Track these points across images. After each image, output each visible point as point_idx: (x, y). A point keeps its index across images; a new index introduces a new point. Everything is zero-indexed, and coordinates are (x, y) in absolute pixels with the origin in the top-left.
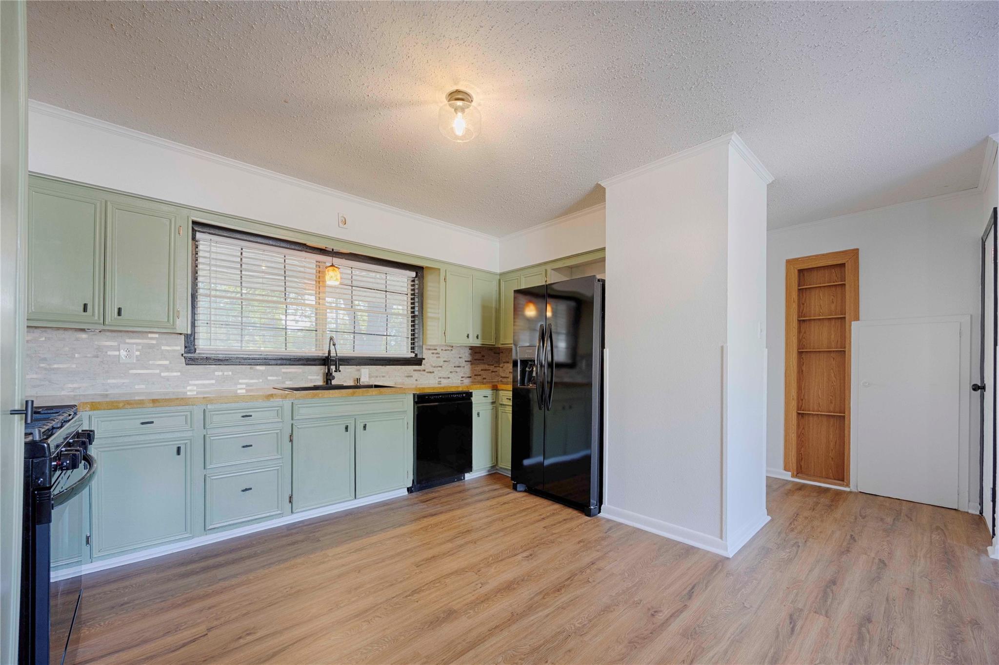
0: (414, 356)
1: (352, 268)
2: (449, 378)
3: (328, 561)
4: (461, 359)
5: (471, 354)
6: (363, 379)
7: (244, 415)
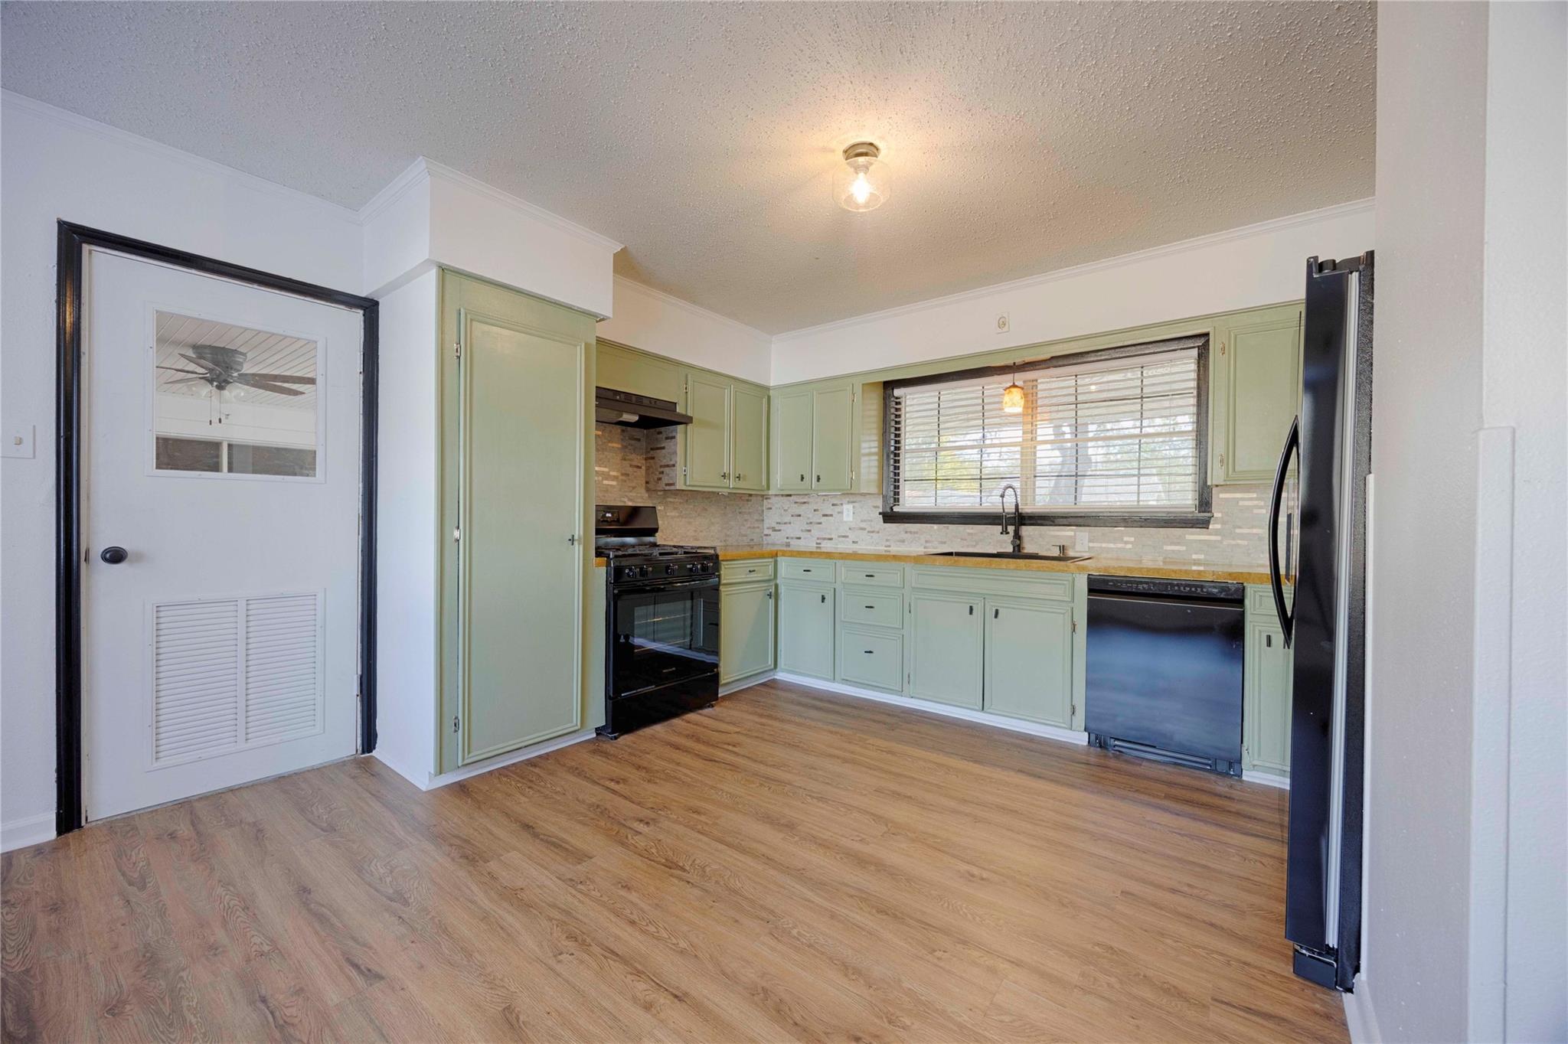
1: (1076, 376)
6: (1078, 547)
7: (868, 574)
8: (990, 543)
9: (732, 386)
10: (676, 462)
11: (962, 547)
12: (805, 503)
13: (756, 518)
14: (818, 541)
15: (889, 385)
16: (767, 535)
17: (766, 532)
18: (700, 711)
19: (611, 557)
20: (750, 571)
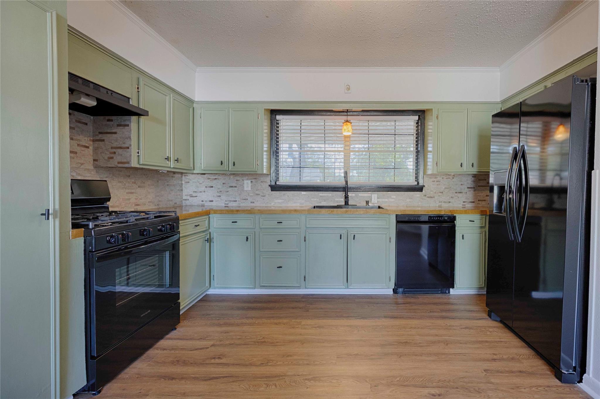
0: (416, 184)
1: (368, 121)
2: (449, 202)
3: (297, 327)
4: (463, 186)
5: (474, 181)
6: (373, 202)
7: (279, 221)
8: (331, 200)
9: (171, 94)
10: (131, 145)
11: (317, 203)
12: (215, 179)
13: (178, 189)
14: (226, 203)
15: (274, 113)
16: (186, 200)
17: (184, 198)
18: (168, 336)
19: (91, 227)
20: (195, 226)
